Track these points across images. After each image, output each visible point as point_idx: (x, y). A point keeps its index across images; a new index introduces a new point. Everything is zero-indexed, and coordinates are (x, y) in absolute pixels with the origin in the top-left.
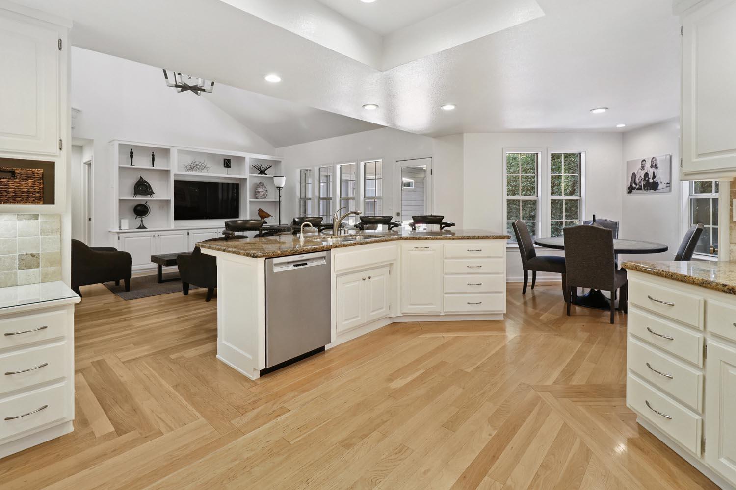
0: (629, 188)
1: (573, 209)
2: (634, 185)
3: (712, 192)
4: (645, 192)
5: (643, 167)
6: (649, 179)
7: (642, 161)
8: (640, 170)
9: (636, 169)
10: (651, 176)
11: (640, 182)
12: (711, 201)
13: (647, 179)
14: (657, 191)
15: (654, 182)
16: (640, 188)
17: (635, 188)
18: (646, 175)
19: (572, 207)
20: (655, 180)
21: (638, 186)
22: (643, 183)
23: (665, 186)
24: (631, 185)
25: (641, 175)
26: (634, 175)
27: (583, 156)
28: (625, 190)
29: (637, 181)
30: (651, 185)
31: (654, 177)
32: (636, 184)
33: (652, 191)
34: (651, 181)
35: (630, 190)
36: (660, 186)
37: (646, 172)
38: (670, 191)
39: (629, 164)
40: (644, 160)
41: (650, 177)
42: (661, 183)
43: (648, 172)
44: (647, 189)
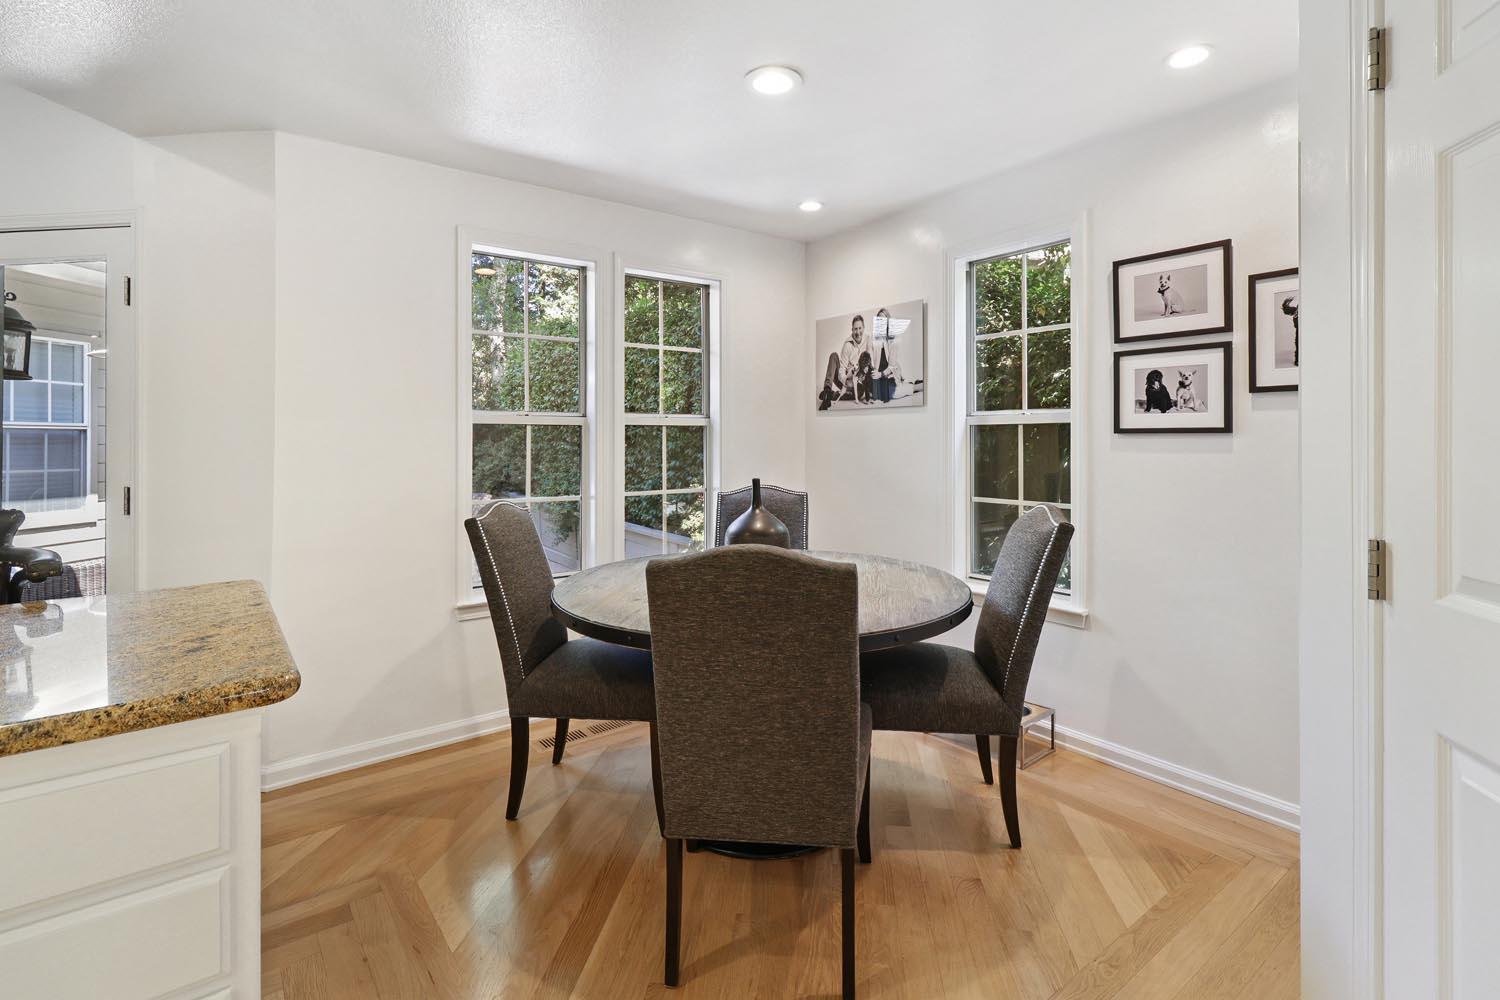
0: (821, 396)
1: (689, 451)
2: (835, 388)
3: (1021, 408)
4: (862, 406)
5: (856, 338)
6: (871, 369)
7: (855, 320)
8: (850, 345)
9: (840, 343)
10: (875, 362)
11: (850, 379)
12: (1021, 430)
13: (866, 370)
14: (891, 403)
15: (883, 379)
16: (849, 397)
17: (838, 394)
18: (865, 358)
19: (687, 446)
20: (886, 372)
21: (843, 391)
22: (856, 381)
23: (912, 388)
24: (827, 388)
25: (851, 358)
26: (834, 359)
27: (714, 295)
28: (814, 401)
29: (843, 376)
30: (876, 387)
31: (884, 364)
32: (840, 385)
33: (878, 403)
34: (876, 375)
35: (826, 399)
36: (901, 390)
37: (863, 350)
38: (924, 403)
39: (823, 328)
40: (859, 318)
41: (873, 365)
42: (902, 380)
43: (870, 352)
44: (867, 398)
